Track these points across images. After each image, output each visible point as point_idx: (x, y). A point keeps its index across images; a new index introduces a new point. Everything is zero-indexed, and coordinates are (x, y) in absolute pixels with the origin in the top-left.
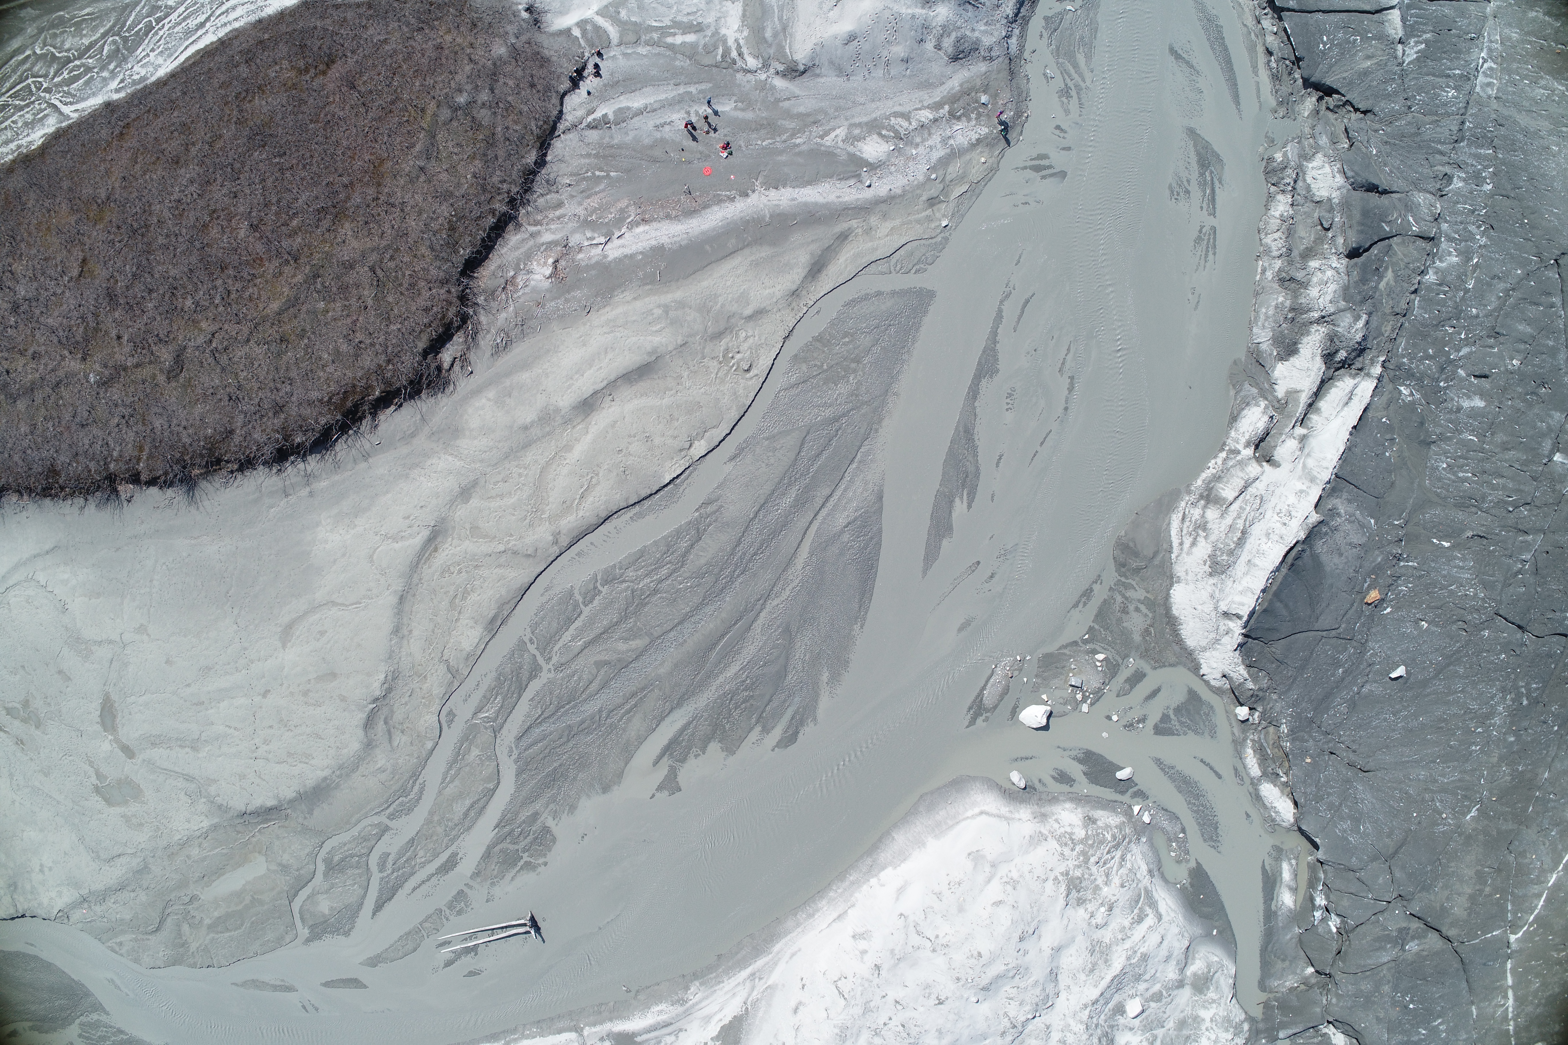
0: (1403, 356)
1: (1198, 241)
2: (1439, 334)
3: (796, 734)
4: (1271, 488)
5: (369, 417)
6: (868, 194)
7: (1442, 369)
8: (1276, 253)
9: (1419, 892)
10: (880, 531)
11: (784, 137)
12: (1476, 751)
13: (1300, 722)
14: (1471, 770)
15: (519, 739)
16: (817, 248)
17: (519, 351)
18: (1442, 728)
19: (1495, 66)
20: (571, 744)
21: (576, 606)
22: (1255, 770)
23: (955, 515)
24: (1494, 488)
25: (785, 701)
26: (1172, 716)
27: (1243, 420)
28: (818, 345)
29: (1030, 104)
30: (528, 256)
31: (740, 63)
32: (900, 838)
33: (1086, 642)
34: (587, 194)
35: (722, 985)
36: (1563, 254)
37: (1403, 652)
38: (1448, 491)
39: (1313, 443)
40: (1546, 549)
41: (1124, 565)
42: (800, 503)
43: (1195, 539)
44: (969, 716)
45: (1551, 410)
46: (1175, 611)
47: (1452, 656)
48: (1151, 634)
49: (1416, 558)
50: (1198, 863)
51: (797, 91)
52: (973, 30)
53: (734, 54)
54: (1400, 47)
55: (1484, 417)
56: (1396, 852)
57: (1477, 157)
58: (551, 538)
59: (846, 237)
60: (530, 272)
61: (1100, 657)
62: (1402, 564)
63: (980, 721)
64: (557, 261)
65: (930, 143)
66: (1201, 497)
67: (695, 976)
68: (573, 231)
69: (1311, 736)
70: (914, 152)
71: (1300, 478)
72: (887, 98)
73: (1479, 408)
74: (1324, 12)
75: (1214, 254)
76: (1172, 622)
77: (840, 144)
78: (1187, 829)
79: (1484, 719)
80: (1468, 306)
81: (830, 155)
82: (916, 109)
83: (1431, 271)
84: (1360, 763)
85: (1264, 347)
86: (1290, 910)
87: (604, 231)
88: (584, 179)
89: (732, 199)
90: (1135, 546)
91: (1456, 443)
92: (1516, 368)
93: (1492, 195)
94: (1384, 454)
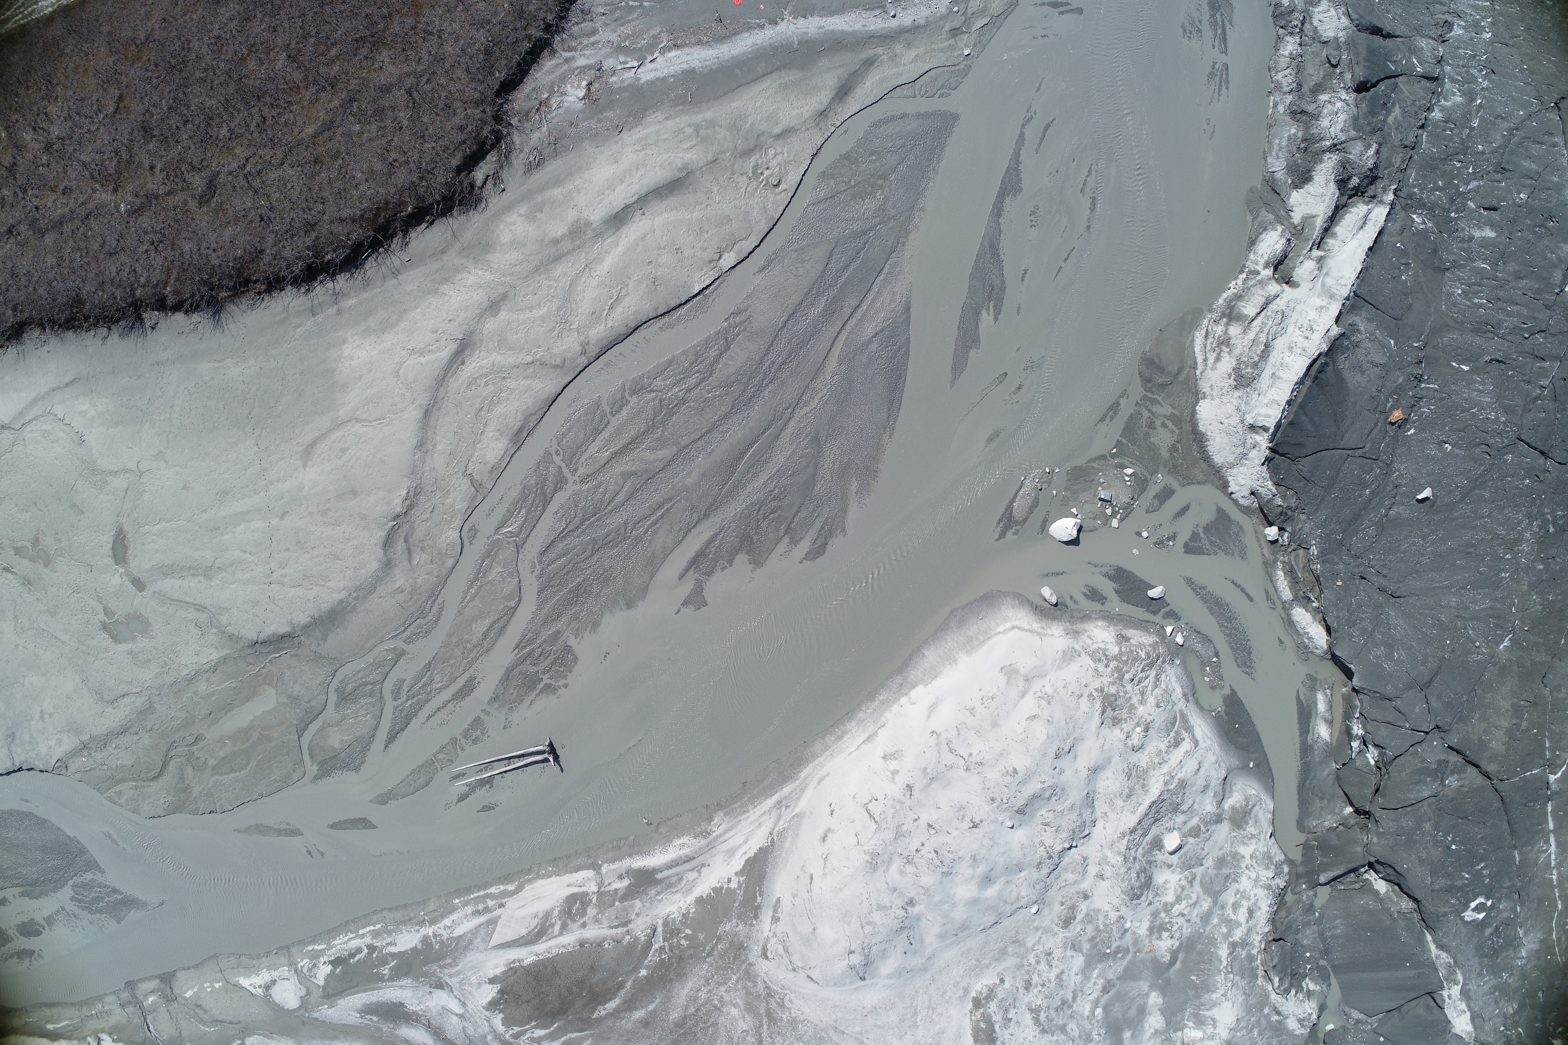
0: (1414, 186)
1: (1212, 75)
2: (1448, 168)
3: (825, 545)
4: (1292, 305)
5: (400, 234)
6: (893, 24)
7: (1452, 201)
8: (1286, 89)
9: (1456, 723)
10: (908, 341)
12: (1506, 578)
13: (1330, 544)
14: (1501, 598)
15: (543, 553)
16: (843, 72)
17: (552, 168)
18: (1470, 553)
21: (603, 416)
22: (1286, 593)
23: (981, 326)
24: (1509, 314)
25: (814, 511)
26: (1202, 535)
27: (1261, 243)
28: (846, 162)
30: (563, 80)
32: (931, 655)
33: (1114, 456)
34: (621, 22)
35: (747, 815)
36: (1563, 98)
37: (1428, 474)
38: (1464, 316)
39: (1331, 265)
41: (1149, 381)
42: (828, 314)
43: (1219, 354)
44: (998, 530)
45: (1560, 242)
46: (1202, 428)
47: (1477, 479)
48: (1178, 450)
49: (1436, 380)
50: (1232, 690)
55: (1495, 247)
56: (1430, 682)
57: (1475, 7)
58: (579, 348)
59: (872, 63)
60: (564, 94)
61: (1129, 471)
62: (1423, 385)
63: (1009, 534)
64: (590, 84)
66: (1223, 315)
67: (720, 807)
68: (607, 56)
69: (1341, 559)
71: (1319, 296)
73: (1490, 238)
75: (1227, 88)
76: (1200, 439)
78: (1220, 653)
79: (1512, 545)
80: (1474, 143)
83: (1436, 109)
84: (1392, 588)
85: (1278, 175)
86: (1327, 743)
87: (637, 56)
88: (618, 8)
89: (762, 27)
90: (1160, 361)
91: (1470, 270)
92: (1524, 201)
93: (1491, 42)
94: (1400, 277)
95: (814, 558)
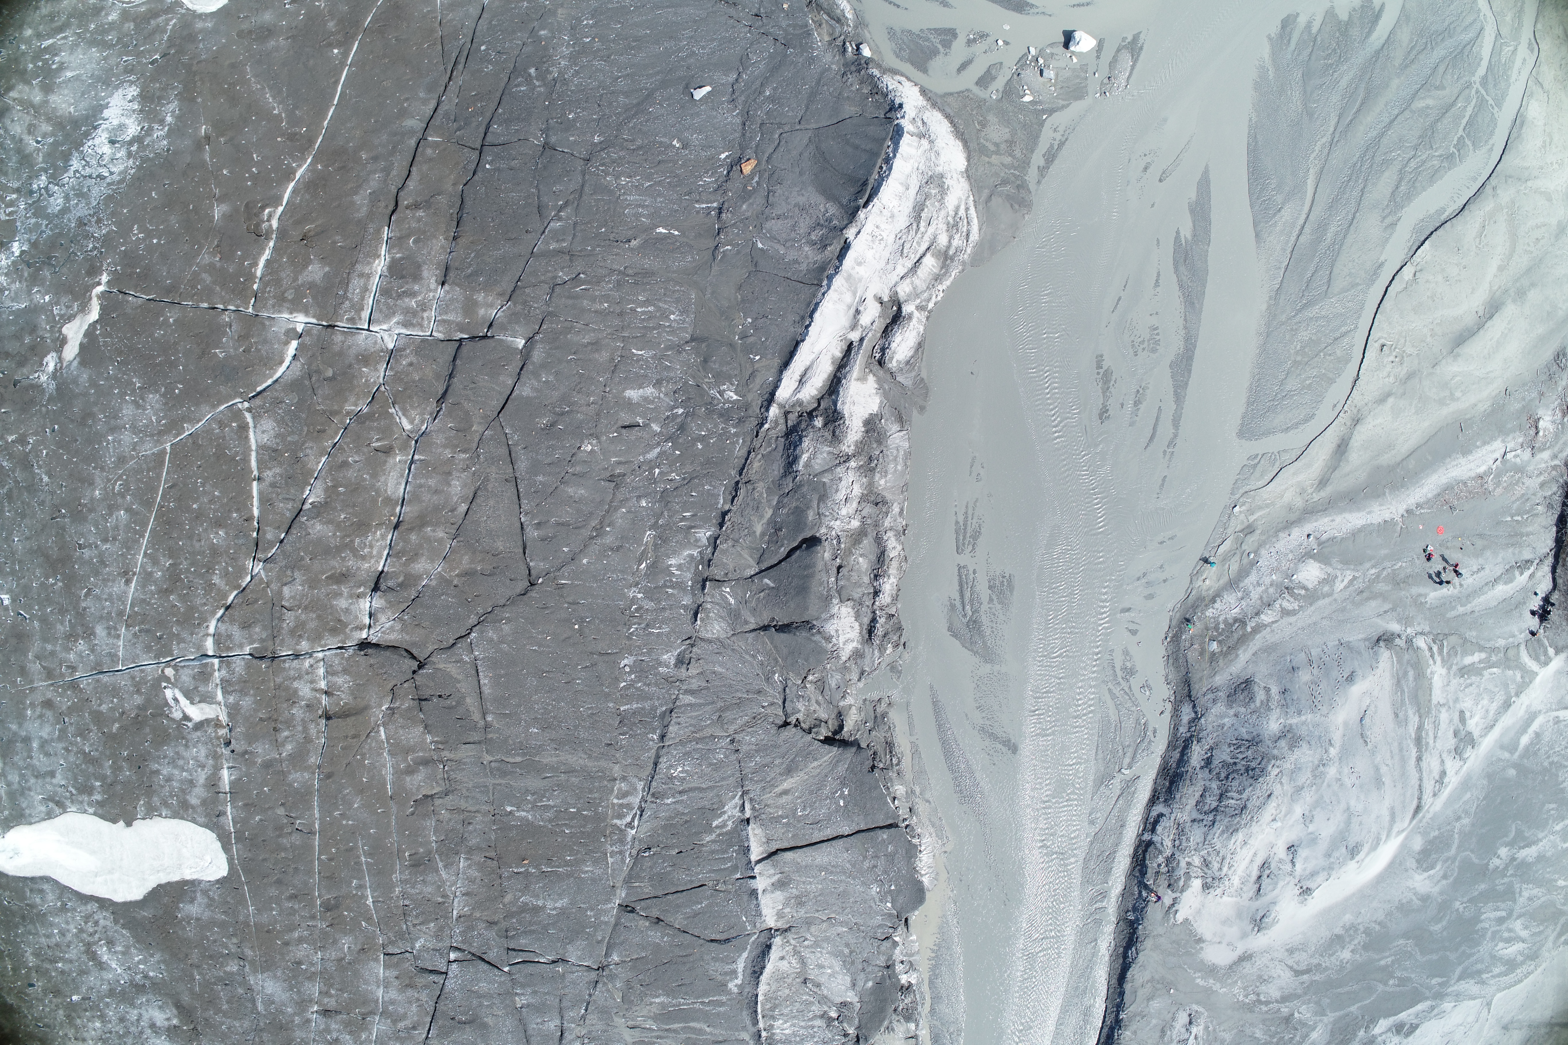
0: (736, 435)
1: (976, 535)
2: (689, 468)
3: (1283, 27)
6: (1308, 528)
7: (682, 427)
8: (890, 534)
11: (1385, 573)
12: (587, 19)
13: (801, 43)
15: (1482, 30)
16: (1345, 468)
17: (1548, 354)
18: (634, 41)
19: (616, 821)
20: (1447, 23)
21: (1468, 135)
23: (1190, 224)
25: (1298, 55)
26: (940, 46)
27: (912, 344)
28: (1331, 375)
29: (1164, 653)
30: (1557, 436)
31: (1430, 641)
33: (1043, 111)
34: (1525, 498)
36: (525, 594)
37: (698, 114)
38: (665, 289)
39: (844, 321)
40: (529, 236)
41: (1018, 187)
42: (1322, 227)
43: (956, 214)
44: (1141, 41)
45: (535, 398)
46: (959, 145)
47: (636, 114)
48: (979, 123)
49: (698, 212)
51: (1379, 621)
52: (1236, 715)
53: (1435, 648)
54: (748, 813)
55: (626, 378)
57: (643, 697)
58: (1498, 192)
59: (1320, 483)
60: (1553, 422)
61: (1027, 99)
62: (715, 205)
63: (1130, 39)
64: (1537, 433)
65: (1260, 589)
66: (952, 259)
68: (1529, 462)
69: (784, 30)
70: (1274, 577)
72: (1303, 629)
73: (633, 388)
74: (842, 836)
75: (957, 523)
76: (959, 134)
77: (1339, 574)
79: (584, 52)
80: (651, 509)
81: (1346, 562)
82: (1276, 622)
83: (705, 541)
85: (895, 427)
87: (1508, 465)
88: (1528, 512)
89: (1418, 506)
90: (1012, 206)
91: (660, 344)
92: (586, 442)
93: (620, 654)
94: (755, 320)
95: (1289, 16)
